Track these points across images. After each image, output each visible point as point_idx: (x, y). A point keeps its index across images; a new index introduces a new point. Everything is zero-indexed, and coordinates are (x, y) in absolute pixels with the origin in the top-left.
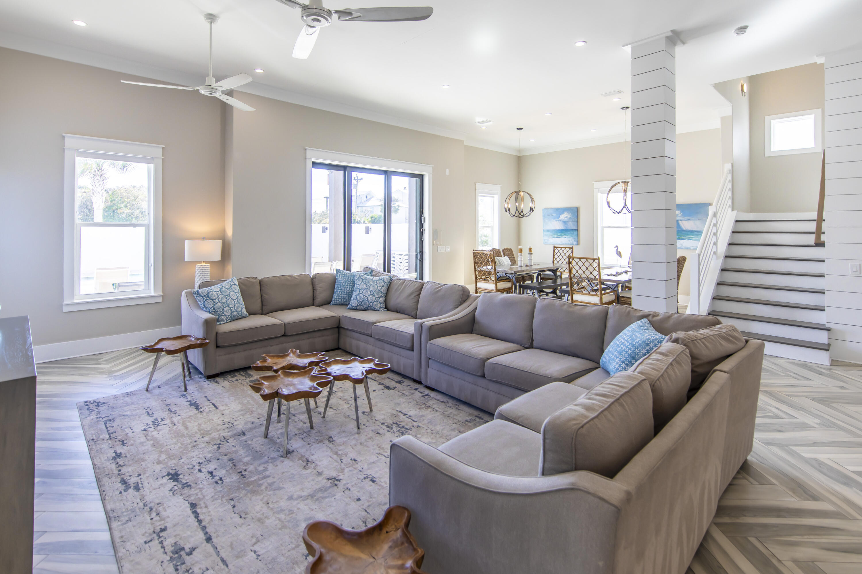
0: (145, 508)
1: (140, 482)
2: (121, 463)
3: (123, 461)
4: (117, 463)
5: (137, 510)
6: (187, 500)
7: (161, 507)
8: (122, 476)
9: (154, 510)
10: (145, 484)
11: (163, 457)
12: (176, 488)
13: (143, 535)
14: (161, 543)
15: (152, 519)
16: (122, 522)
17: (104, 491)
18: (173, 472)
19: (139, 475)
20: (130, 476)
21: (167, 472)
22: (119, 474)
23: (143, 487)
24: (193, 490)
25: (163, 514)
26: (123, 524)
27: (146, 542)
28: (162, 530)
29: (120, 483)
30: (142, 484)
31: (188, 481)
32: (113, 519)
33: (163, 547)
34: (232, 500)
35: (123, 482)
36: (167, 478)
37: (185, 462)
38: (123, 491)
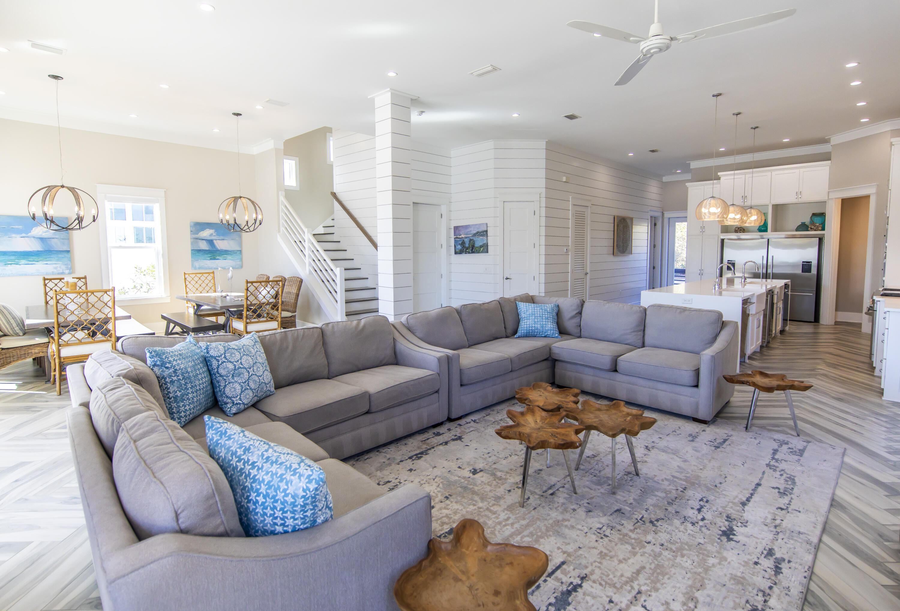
0: (779, 531)
1: (763, 555)
2: (760, 598)
3: (756, 597)
4: (765, 601)
5: (787, 535)
6: (744, 510)
7: (767, 521)
8: (773, 578)
9: (774, 524)
10: (760, 549)
11: (711, 561)
12: (739, 524)
13: (798, 517)
14: (789, 504)
15: (782, 520)
16: (808, 536)
17: (805, 577)
18: (724, 539)
19: (756, 563)
20: (766, 571)
21: (729, 543)
22: (775, 584)
23: (765, 549)
24: (729, 512)
25: (770, 517)
26: (808, 535)
27: (800, 512)
28: (782, 509)
29: (782, 573)
30: (762, 553)
31: (724, 521)
32: (813, 544)
33: (790, 501)
34: (716, 486)
35: (778, 570)
36: (735, 538)
37: (702, 537)
38: (786, 561)
